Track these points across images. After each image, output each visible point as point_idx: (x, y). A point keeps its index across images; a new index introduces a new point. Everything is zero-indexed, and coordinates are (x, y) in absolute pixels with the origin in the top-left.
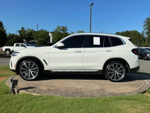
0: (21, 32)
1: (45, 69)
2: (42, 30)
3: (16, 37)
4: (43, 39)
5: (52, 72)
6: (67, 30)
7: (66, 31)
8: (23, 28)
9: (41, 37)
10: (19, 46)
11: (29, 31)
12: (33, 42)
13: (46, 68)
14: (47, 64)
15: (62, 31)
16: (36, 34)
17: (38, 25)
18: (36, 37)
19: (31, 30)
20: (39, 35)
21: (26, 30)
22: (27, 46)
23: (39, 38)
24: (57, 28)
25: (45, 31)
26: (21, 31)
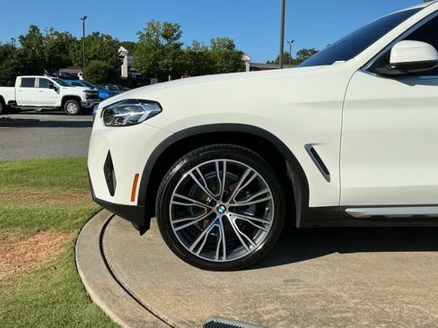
0: (27, 41)
1: (315, 201)
2: (98, 33)
3: (20, 56)
4: (103, 64)
5: (349, 217)
6: (179, 36)
7: (175, 39)
8: (34, 28)
9: (95, 57)
10: (33, 86)
11: (56, 37)
12: (67, 74)
13: (320, 194)
14: (325, 171)
15: (165, 37)
16: (79, 48)
17: (85, 18)
18: (78, 59)
19: (60, 36)
20: (91, 51)
21: (44, 35)
22: (61, 87)
23: (90, 59)
24: (146, 26)
25: (108, 37)
26: (30, 36)
